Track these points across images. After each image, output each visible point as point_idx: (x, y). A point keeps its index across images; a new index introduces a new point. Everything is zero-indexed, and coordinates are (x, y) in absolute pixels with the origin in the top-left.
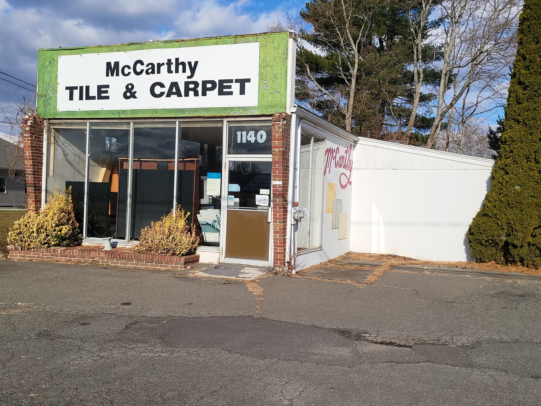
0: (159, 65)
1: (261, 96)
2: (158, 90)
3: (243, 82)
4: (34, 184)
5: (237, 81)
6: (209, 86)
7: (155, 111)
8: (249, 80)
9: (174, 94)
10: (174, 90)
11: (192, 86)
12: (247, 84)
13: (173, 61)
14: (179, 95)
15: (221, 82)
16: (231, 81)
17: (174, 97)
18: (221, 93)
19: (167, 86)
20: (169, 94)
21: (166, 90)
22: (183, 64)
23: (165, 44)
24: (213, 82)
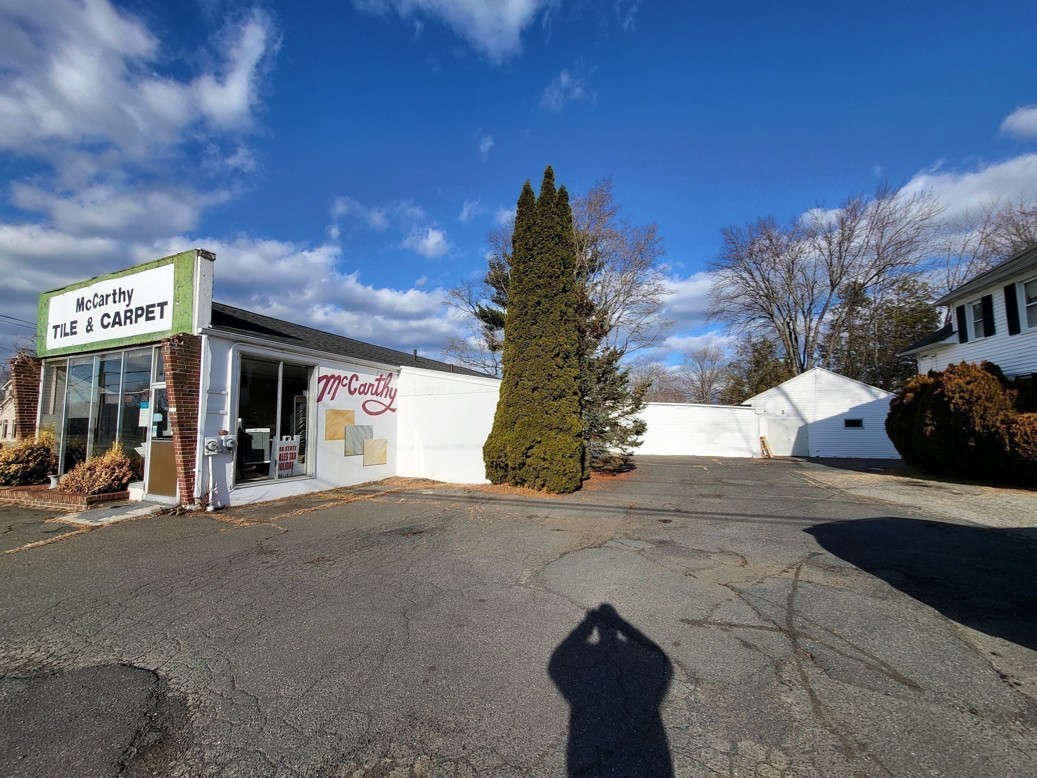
0: (108, 296)
1: (174, 317)
2: (106, 321)
3: (162, 305)
4: (20, 422)
5: (159, 305)
6: (140, 312)
7: (104, 342)
8: (166, 303)
9: (117, 323)
10: (117, 320)
11: (129, 314)
12: (165, 307)
13: (117, 291)
14: (121, 325)
15: (148, 307)
16: (153, 306)
17: (117, 326)
18: (148, 319)
19: (112, 316)
20: (114, 323)
21: (111, 320)
22: (124, 293)
23: (113, 275)
24: (141, 308)
